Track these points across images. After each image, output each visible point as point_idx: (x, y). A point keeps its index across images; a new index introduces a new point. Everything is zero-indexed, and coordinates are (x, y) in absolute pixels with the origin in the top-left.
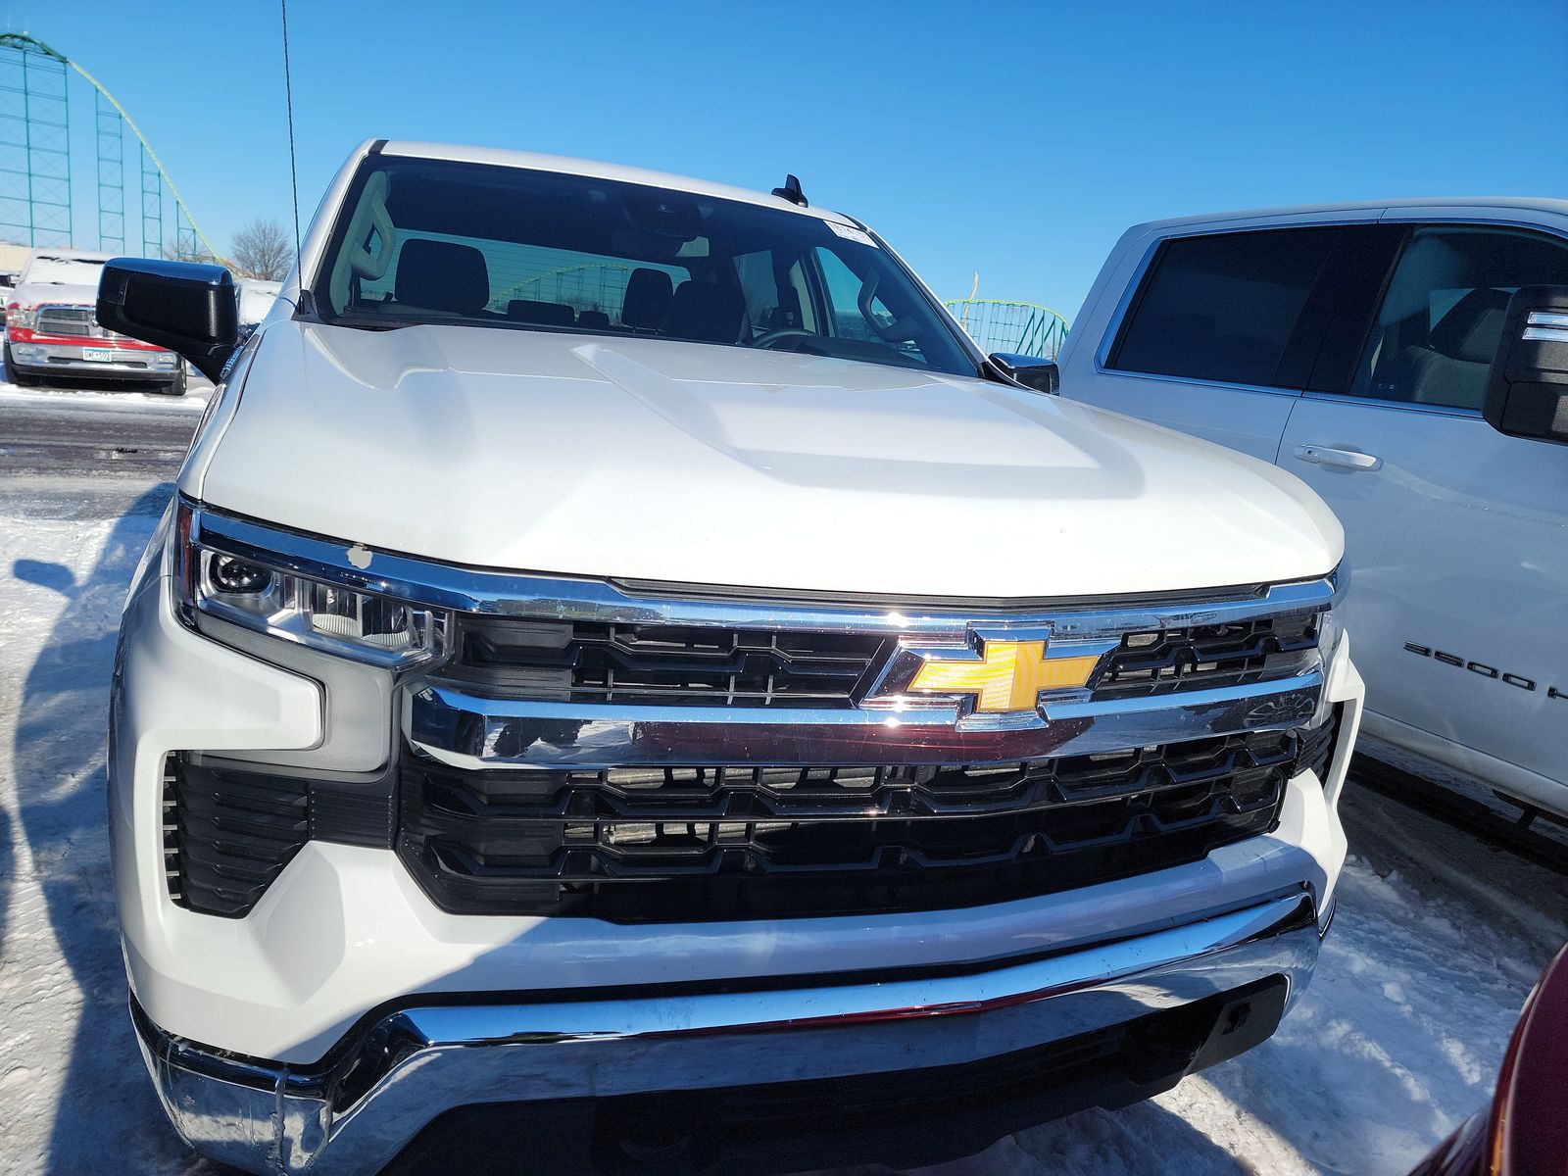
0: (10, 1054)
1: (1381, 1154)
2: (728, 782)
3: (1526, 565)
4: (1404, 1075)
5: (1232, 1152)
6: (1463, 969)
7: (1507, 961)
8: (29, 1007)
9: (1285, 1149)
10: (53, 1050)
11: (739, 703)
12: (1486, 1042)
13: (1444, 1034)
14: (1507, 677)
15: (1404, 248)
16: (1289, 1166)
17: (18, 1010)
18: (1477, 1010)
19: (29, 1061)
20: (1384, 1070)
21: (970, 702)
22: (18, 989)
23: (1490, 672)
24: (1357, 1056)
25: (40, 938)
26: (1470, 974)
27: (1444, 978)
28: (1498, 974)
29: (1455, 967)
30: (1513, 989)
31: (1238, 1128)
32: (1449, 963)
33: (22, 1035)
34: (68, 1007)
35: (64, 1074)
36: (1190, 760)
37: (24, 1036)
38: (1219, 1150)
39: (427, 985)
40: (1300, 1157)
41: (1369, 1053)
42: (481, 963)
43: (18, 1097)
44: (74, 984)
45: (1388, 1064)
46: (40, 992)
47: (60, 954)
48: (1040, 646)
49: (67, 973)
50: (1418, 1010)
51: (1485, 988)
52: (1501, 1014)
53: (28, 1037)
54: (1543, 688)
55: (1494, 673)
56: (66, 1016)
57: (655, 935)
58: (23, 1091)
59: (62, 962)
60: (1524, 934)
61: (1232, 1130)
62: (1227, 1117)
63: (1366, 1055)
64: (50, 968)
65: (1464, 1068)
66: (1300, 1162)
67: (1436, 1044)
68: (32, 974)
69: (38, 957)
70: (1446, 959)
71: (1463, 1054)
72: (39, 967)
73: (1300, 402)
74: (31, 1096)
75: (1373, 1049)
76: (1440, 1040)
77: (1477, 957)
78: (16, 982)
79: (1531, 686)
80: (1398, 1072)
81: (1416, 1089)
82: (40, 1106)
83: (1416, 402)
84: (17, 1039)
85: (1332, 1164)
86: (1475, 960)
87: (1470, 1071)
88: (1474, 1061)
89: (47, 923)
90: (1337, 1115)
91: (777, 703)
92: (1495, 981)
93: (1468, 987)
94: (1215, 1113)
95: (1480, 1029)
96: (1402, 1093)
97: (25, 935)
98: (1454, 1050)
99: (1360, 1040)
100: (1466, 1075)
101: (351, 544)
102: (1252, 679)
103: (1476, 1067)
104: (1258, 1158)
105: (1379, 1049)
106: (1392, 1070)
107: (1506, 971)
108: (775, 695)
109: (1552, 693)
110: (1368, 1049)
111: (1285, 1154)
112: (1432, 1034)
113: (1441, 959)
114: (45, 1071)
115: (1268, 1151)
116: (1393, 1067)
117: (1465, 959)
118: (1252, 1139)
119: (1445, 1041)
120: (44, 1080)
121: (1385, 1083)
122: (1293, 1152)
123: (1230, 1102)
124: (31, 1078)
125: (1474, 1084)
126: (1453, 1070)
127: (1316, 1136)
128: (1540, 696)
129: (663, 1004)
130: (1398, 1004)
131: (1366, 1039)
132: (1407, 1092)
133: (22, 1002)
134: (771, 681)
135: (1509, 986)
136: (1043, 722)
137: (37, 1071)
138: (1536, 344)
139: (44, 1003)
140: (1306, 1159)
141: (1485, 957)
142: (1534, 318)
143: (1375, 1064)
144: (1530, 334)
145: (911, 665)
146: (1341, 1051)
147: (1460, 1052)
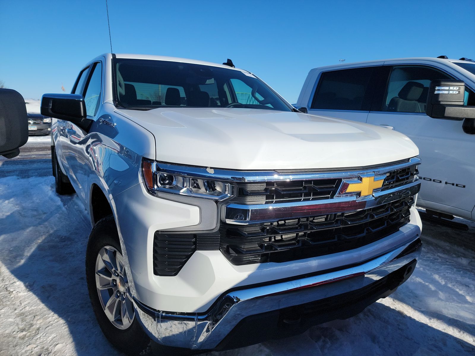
0: (52, 341)
1: (430, 304)
2: (302, 222)
3: (436, 151)
4: (428, 285)
5: (396, 310)
6: (429, 258)
7: (439, 254)
8: (50, 327)
9: (408, 307)
10: (65, 337)
11: (304, 200)
12: (442, 274)
13: (433, 274)
14: (434, 180)
15: (391, 72)
16: (410, 311)
17: (47, 328)
18: (437, 267)
19: (60, 342)
20: (423, 284)
21: (359, 194)
22: (43, 323)
23: (429, 180)
24: (415, 282)
25: (41, 307)
26: (431, 259)
27: (426, 260)
28: (438, 258)
29: (427, 257)
30: (443, 261)
31: (395, 304)
32: (426, 257)
33: (53, 335)
34: (63, 325)
35: (73, 343)
36: (395, 205)
37: (54, 335)
38: (393, 309)
39: (236, 285)
40: (412, 308)
41: (418, 281)
42: (250, 277)
43: (62, 352)
44: (60, 319)
45: (424, 283)
46: (51, 323)
47: (50, 311)
48: (373, 178)
49: (56, 316)
50: (424, 269)
51: (436, 261)
52: (442, 267)
53: (55, 335)
54: (444, 182)
55: (431, 180)
56: (64, 328)
57: (289, 264)
58: (63, 350)
59: (53, 313)
60: (439, 247)
61: (394, 304)
62: (391, 301)
63: (417, 281)
64: (50, 315)
65: (440, 281)
66: (412, 309)
67: (432, 276)
68: (45, 318)
69: (44, 313)
70: (424, 256)
71: (439, 278)
72: (46, 316)
73: (369, 114)
74: (66, 351)
75: (419, 280)
76: (432, 275)
77: (431, 254)
78: (41, 321)
79: (441, 182)
80: (427, 284)
81: (433, 288)
82: (70, 353)
83: (397, 112)
84: (52, 336)
85: (420, 309)
86: (431, 255)
87: (442, 281)
88: (442, 279)
89: (41, 303)
90: (417, 297)
91: (313, 199)
92: (438, 259)
93: (433, 262)
94: (388, 301)
95: (439, 271)
96: (430, 289)
97: (36, 307)
98: (436, 277)
99: (415, 278)
100: (441, 282)
101: (206, 167)
102: (406, 183)
103: (443, 280)
104: (403, 310)
105: (420, 279)
106: (425, 284)
107: (440, 257)
108: (313, 197)
109: (446, 183)
110: (417, 280)
111: (408, 308)
112: (430, 274)
113: (423, 256)
114: (67, 344)
115: (404, 308)
116: (425, 283)
117: (429, 255)
118: (399, 306)
119: (434, 275)
120: (68, 346)
121: (424, 287)
122: (410, 307)
123: (390, 298)
124: (63, 346)
125: (444, 285)
126: (438, 282)
127: (413, 303)
128: (443, 184)
129: (294, 282)
130: (419, 268)
131: (416, 277)
132: (431, 288)
133: (47, 326)
134: (312, 194)
135: (442, 260)
136: (373, 198)
137: (64, 344)
138: (438, 94)
139: (54, 325)
140: (414, 309)
141: (433, 254)
142: (437, 88)
143: (420, 283)
144: (436, 92)
145: (346, 186)
146: (411, 282)
147: (438, 277)
